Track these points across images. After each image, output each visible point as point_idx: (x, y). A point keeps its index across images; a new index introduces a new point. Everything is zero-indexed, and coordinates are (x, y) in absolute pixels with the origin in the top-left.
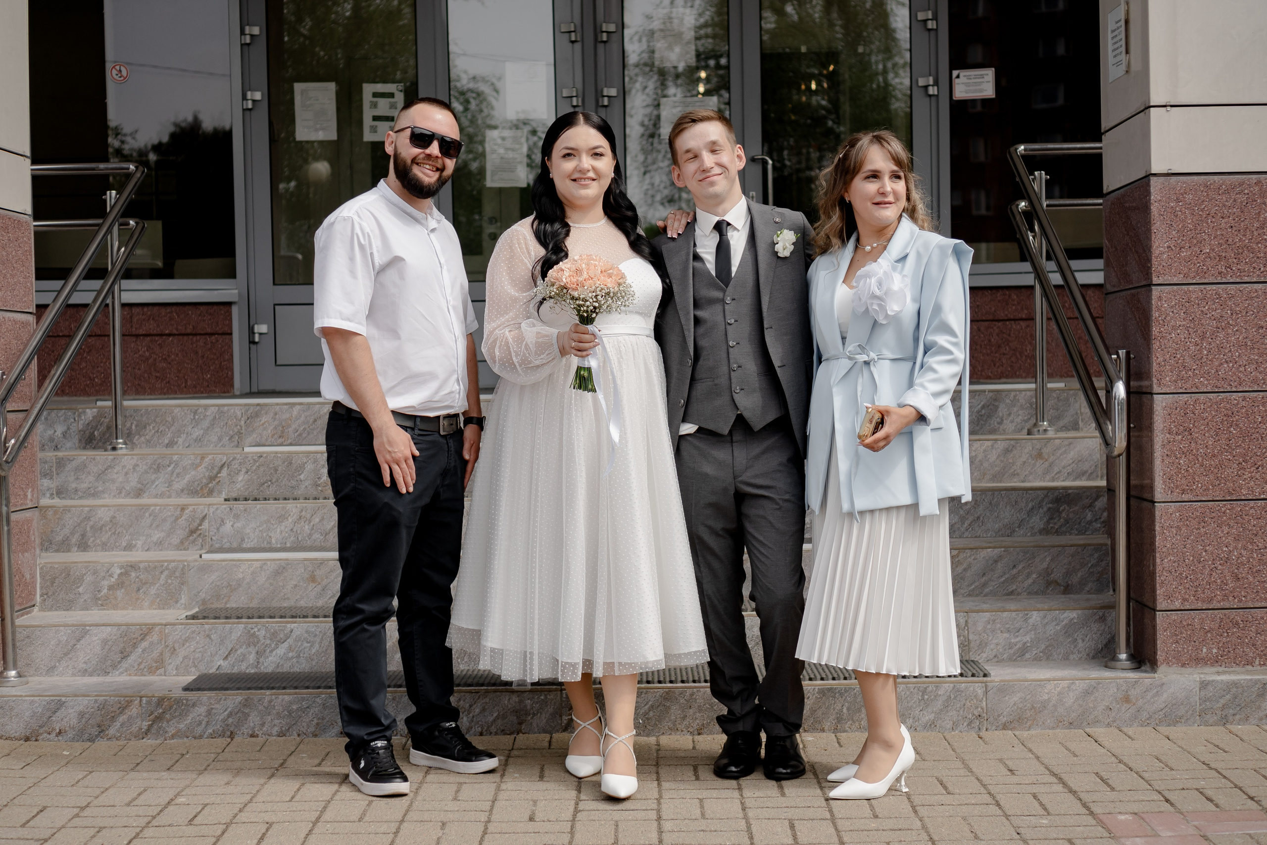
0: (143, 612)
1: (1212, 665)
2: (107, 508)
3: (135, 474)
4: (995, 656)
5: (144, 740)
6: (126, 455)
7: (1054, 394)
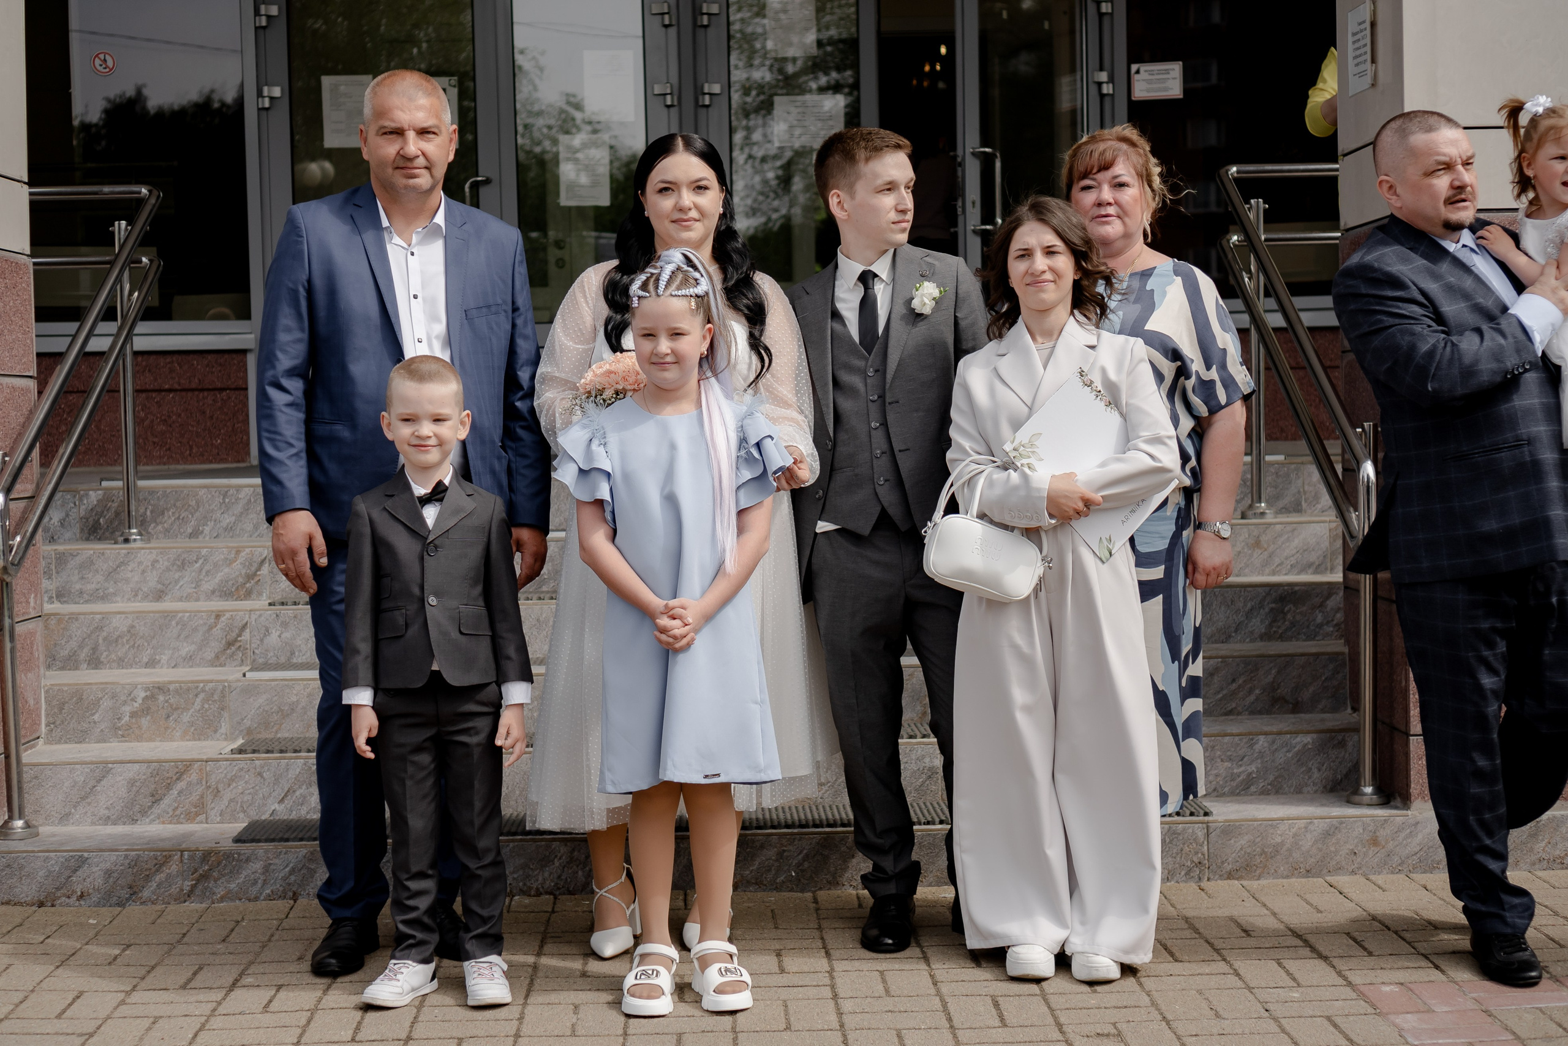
0: (175, 744)
2: (123, 616)
3: (155, 572)
4: (1215, 790)
5: (187, 904)
6: (143, 548)
7: (1272, 470)
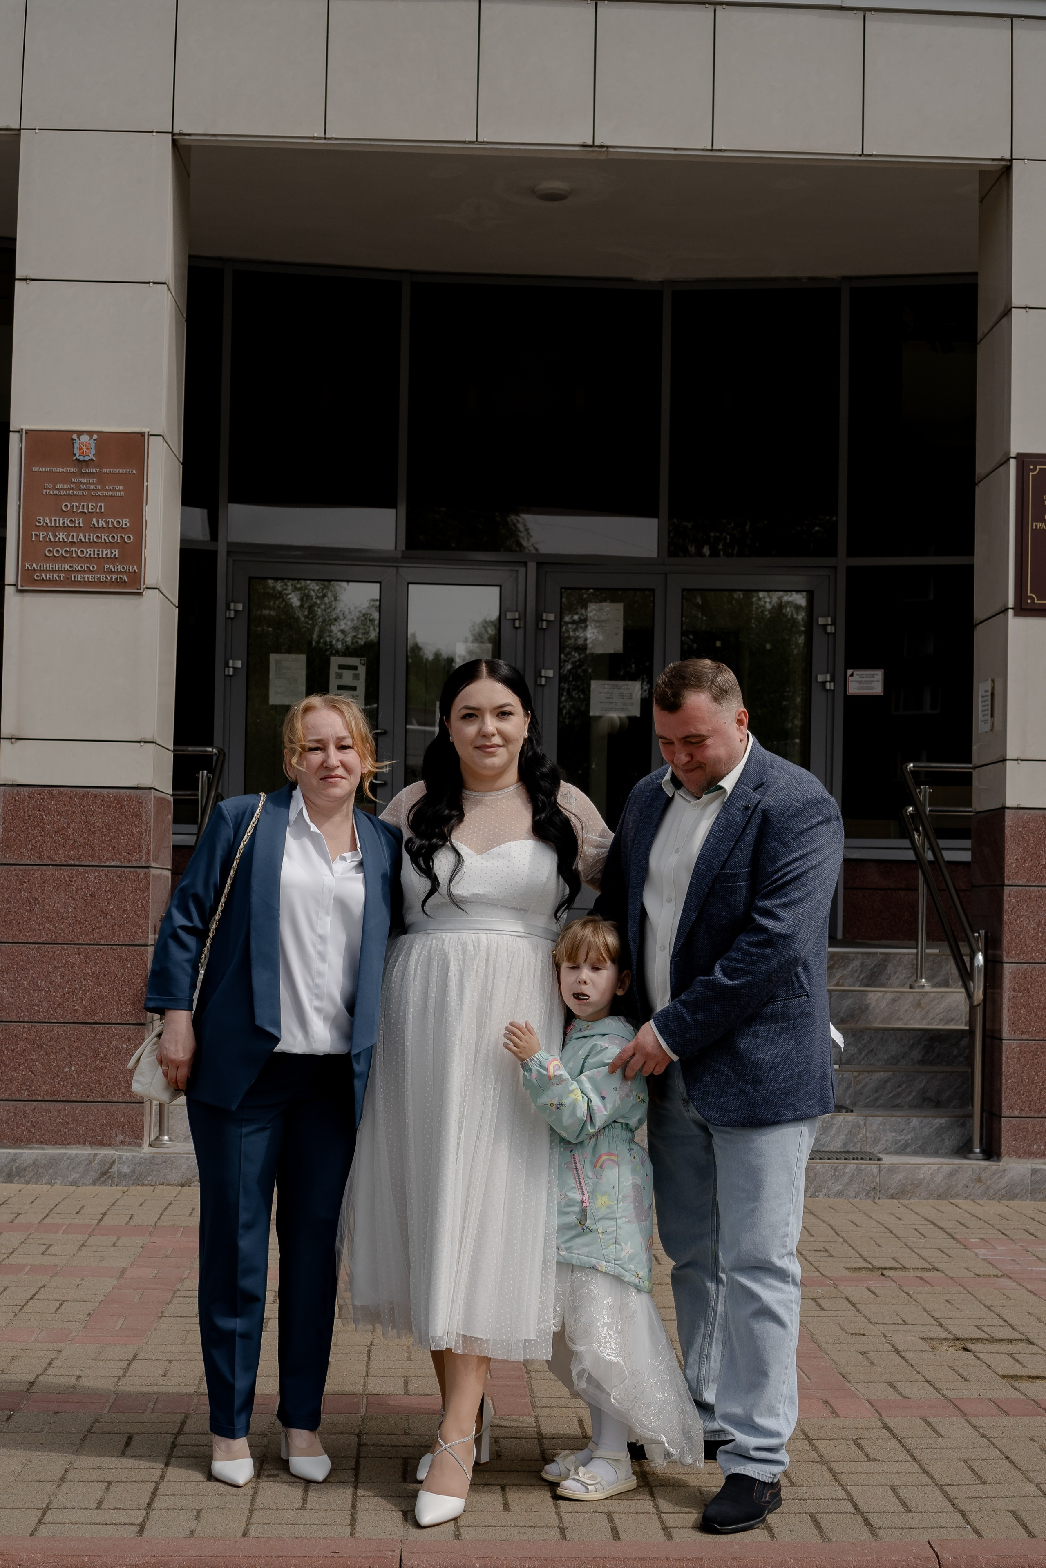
1: (1040, 1158)
4: (885, 1149)
7: (931, 958)
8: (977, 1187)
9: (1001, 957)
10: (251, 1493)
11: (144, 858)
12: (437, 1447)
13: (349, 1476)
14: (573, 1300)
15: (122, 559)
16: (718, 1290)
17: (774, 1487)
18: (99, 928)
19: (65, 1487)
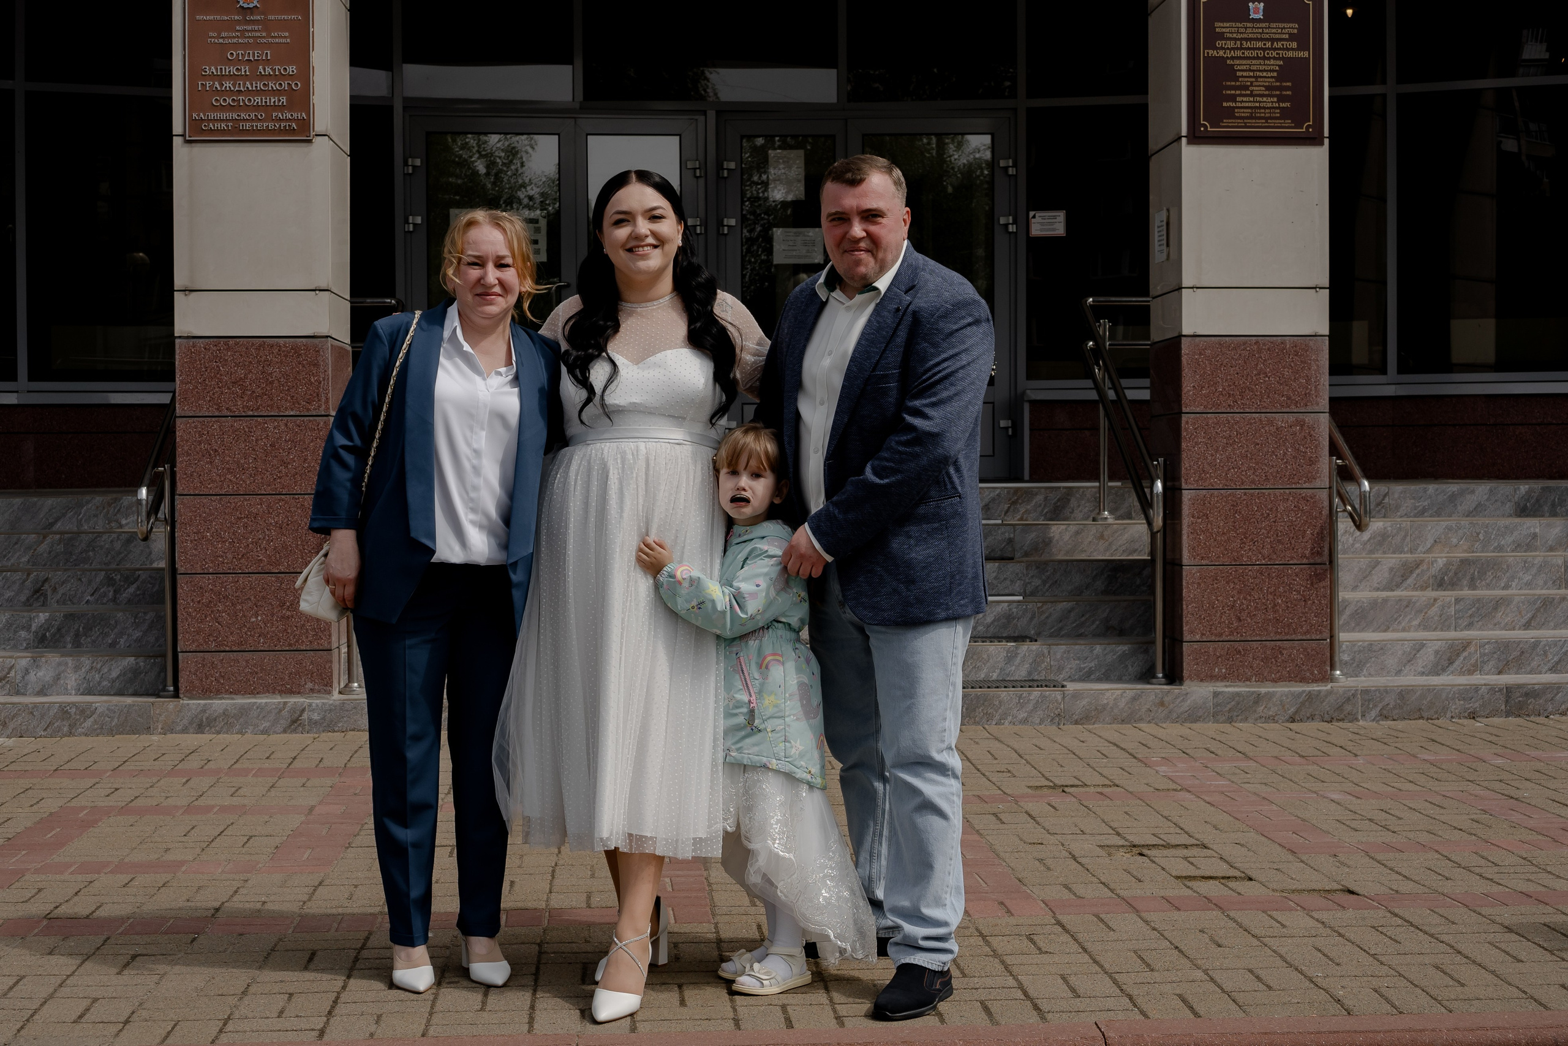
1: (1222, 681)
4: (1069, 677)
7: (1113, 491)
8: (1160, 711)
9: (1181, 485)
10: (432, 998)
11: (323, 407)
12: (613, 946)
13: (529, 980)
14: (746, 800)
15: (290, 106)
16: (885, 789)
17: (944, 975)
18: (280, 478)
19: (246, 1000)
